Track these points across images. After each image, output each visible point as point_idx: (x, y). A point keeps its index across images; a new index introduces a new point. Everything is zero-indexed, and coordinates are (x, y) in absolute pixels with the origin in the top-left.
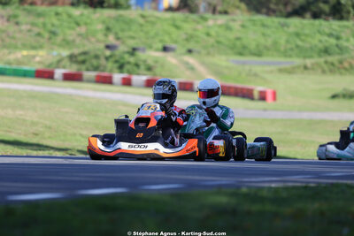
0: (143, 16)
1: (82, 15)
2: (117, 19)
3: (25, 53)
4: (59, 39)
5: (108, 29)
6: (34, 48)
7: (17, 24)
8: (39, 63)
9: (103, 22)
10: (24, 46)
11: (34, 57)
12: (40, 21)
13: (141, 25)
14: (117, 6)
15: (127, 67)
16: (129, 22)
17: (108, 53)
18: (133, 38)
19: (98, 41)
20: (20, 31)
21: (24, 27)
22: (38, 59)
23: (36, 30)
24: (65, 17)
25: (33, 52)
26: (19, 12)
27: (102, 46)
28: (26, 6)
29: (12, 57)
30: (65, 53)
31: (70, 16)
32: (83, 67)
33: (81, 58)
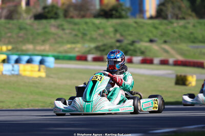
0: (136, 23)
1: (100, 23)
2: (121, 25)
3: (69, 46)
4: (88, 38)
5: (116, 31)
6: (73, 43)
7: (63, 29)
8: (78, 52)
9: (113, 27)
10: (68, 42)
11: (74, 48)
12: (76, 27)
13: (135, 28)
14: (120, 17)
15: (130, 52)
16: (128, 26)
17: (118, 44)
18: (130, 35)
19: (111, 38)
20: (65, 34)
21: (67, 31)
22: (77, 49)
23: (74, 33)
24: (90, 24)
25: (73, 46)
26: (64, 23)
27: (113, 40)
28: (69, 19)
29: (61, 49)
30: (93, 45)
31: (94, 24)
32: (104, 53)
33: (102, 48)
